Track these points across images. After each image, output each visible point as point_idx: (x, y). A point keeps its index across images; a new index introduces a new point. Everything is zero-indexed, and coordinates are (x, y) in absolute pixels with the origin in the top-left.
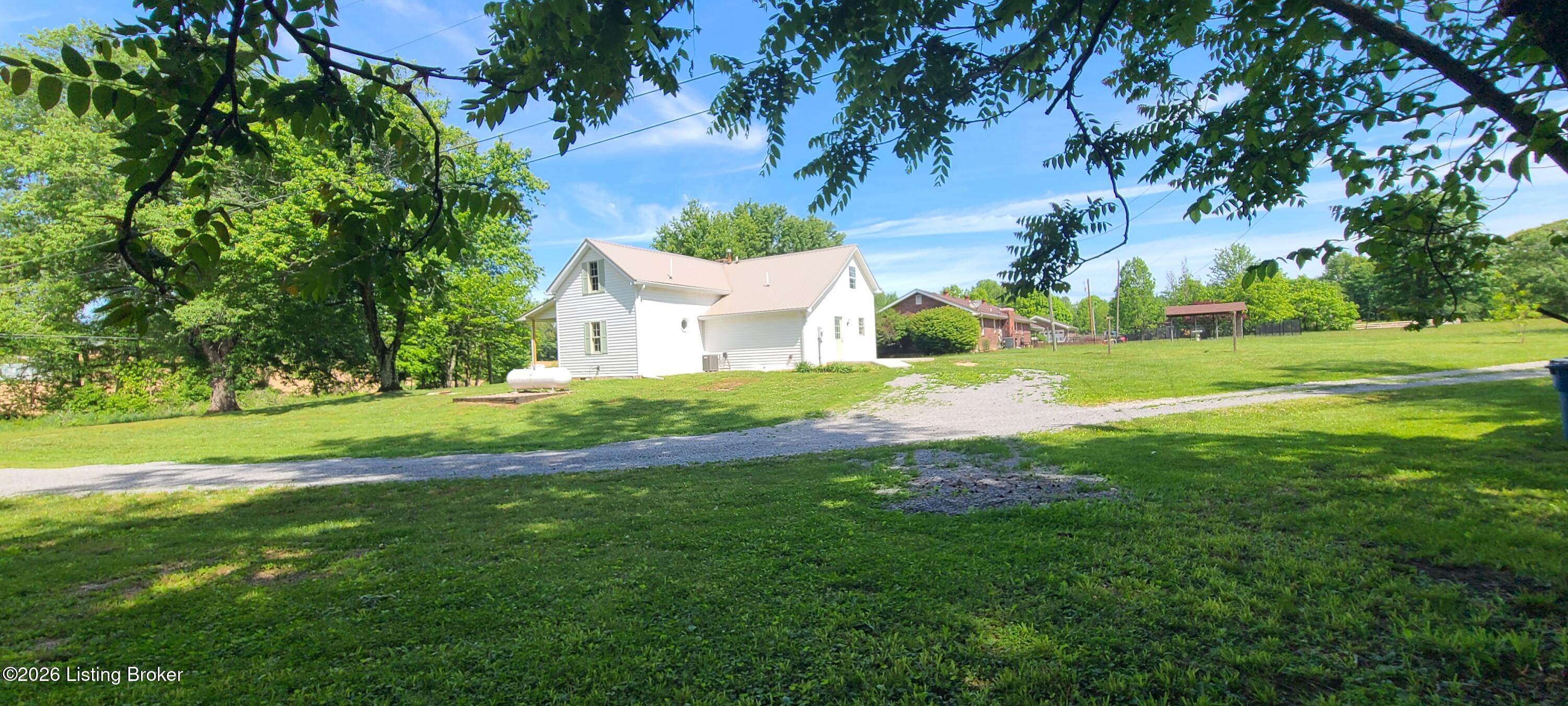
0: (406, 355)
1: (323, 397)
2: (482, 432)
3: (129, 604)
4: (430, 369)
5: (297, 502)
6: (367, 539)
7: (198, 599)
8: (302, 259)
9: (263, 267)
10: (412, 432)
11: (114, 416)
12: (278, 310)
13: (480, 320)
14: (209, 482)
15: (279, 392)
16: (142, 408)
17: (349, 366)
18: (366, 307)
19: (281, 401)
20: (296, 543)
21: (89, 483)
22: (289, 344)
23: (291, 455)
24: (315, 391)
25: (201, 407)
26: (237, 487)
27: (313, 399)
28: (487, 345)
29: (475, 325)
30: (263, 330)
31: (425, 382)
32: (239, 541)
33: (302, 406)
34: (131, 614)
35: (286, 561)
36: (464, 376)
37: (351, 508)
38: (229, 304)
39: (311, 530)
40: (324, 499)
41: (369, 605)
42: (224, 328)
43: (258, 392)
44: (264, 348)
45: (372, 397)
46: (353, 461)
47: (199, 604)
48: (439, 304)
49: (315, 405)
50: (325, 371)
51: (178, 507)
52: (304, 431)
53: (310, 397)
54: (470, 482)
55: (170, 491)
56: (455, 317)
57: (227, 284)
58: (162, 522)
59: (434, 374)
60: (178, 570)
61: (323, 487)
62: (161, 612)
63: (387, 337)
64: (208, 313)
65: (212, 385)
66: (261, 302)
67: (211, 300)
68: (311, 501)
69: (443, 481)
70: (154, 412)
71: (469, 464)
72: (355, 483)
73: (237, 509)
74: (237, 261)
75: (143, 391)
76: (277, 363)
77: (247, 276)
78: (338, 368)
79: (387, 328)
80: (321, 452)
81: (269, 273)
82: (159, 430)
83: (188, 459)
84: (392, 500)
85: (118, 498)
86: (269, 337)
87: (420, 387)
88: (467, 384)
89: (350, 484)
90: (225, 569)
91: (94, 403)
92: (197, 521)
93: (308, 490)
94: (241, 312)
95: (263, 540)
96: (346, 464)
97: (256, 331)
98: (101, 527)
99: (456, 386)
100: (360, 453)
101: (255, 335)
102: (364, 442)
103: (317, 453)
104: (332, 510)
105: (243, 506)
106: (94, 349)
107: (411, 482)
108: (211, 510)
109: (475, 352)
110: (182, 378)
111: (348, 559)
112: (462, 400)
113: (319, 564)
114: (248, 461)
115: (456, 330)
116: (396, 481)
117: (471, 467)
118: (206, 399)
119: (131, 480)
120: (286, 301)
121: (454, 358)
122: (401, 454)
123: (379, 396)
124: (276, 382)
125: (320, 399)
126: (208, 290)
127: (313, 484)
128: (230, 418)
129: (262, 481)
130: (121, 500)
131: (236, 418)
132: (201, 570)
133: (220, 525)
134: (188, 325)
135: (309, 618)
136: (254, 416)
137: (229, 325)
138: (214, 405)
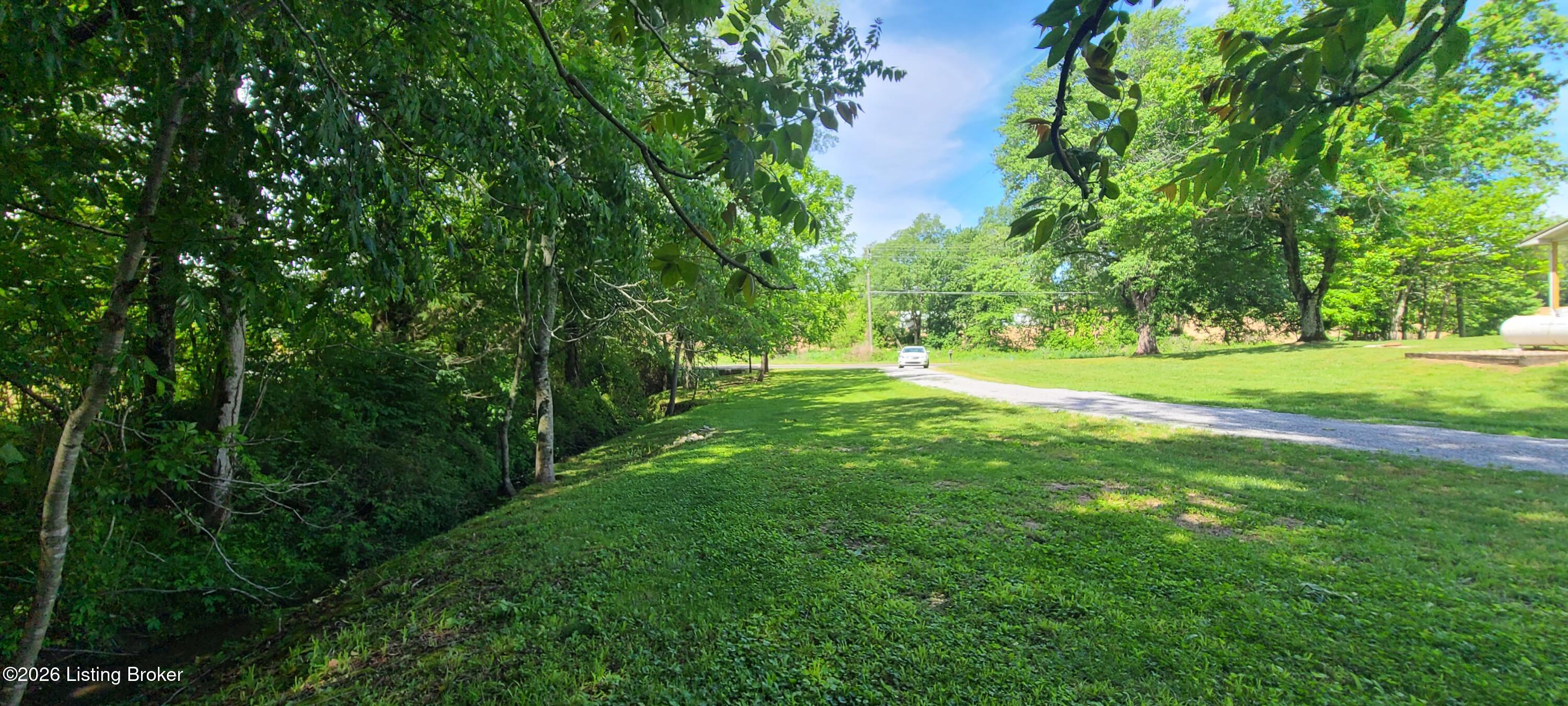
0: (1333, 300)
1: (1233, 345)
2: (1456, 401)
3: (1081, 510)
4: (1366, 317)
5: (1215, 449)
6: (1300, 509)
7: (1132, 523)
8: (1220, 204)
9: (1183, 218)
10: (1345, 390)
11: (1072, 353)
12: (1194, 258)
13: (1446, 251)
14: (1137, 415)
15: (1192, 339)
16: (1089, 348)
17: (1265, 312)
18: (1286, 248)
19: (1194, 347)
20: (1219, 492)
21: (1058, 402)
22: (1204, 292)
23: (1207, 400)
24: (1226, 339)
25: (1129, 349)
26: (1160, 423)
27: (1223, 346)
28: (1457, 284)
29: (1438, 259)
30: (1180, 280)
31: (1356, 332)
32: (1162, 476)
33: (1216, 353)
34: (1084, 520)
35: (1209, 510)
36: (1418, 326)
37: (1274, 467)
38: (1153, 257)
39: (1233, 482)
40: (1243, 450)
41: (1314, 598)
42: (1148, 279)
43: (1174, 338)
44: (1182, 296)
45: (1292, 347)
46: (1273, 415)
47: (1133, 529)
48: (1386, 233)
49: (1227, 352)
50: (1237, 318)
51: (1115, 432)
52: (1219, 378)
53: (1221, 345)
54: (1445, 467)
55: (1109, 417)
56: (1407, 251)
57: (1152, 240)
58: (1102, 442)
59: (1371, 323)
60: (1117, 490)
61: (1241, 438)
62: (1104, 526)
63: (1311, 282)
64: (1137, 267)
65: (1138, 331)
66: (1178, 253)
67: (1139, 255)
68: (1229, 450)
69: (1399, 457)
70: (1097, 353)
71: (1441, 442)
72: (1278, 440)
73: (1161, 443)
74: (1161, 216)
75: (1090, 334)
76: (1191, 311)
77: (1168, 228)
78: (1251, 316)
79: (1309, 271)
80: (1236, 401)
81: (1189, 223)
82: (1101, 366)
83: (1121, 392)
84: (1326, 467)
85: (1075, 417)
86: (1186, 286)
87: (1349, 338)
88: (1420, 336)
89: (1272, 440)
90: (1154, 502)
91: (1061, 343)
92: (1129, 448)
93: (1225, 438)
94: (1163, 264)
95: (1185, 480)
96: (1264, 417)
97: (1174, 281)
98: (1065, 438)
99: (1404, 338)
100: (1280, 407)
101: (1173, 285)
102: (1284, 395)
103: (1232, 401)
104: (1252, 465)
105: (1166, 442)
106: (1062, 302)
107: (1351, 451)
108: (1140, 441)
109: (1435, 295)
110: (1116, 325)
111: (1277, 528)
112: (1420, 356)
113: (1245, 523)
114: (1168, 400)
115: (1407, 268)
116: (1328, 446)
117: (1445, 446)
118: (1133, 342)
119: (1084, 404)
120: (1202, 249)
121: (1402, 303)
122: (1332, 415)
123: (1300, 346)
124: (1189, 329)
125: (1231, 347)
126: (1137, 246)
127: (1231, 432)
128: (1152, 360)
129: (1181, 422)
130: (1076, 419)
131: (1157, 360)
132: (1134, 496)
133: (1147, 455)
134: (1122, 278)
135: (1240, 586)
136: (1172, 359)
137: (1152, 277)
138: (1139, 348)
